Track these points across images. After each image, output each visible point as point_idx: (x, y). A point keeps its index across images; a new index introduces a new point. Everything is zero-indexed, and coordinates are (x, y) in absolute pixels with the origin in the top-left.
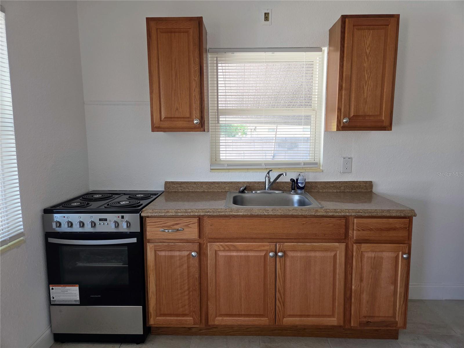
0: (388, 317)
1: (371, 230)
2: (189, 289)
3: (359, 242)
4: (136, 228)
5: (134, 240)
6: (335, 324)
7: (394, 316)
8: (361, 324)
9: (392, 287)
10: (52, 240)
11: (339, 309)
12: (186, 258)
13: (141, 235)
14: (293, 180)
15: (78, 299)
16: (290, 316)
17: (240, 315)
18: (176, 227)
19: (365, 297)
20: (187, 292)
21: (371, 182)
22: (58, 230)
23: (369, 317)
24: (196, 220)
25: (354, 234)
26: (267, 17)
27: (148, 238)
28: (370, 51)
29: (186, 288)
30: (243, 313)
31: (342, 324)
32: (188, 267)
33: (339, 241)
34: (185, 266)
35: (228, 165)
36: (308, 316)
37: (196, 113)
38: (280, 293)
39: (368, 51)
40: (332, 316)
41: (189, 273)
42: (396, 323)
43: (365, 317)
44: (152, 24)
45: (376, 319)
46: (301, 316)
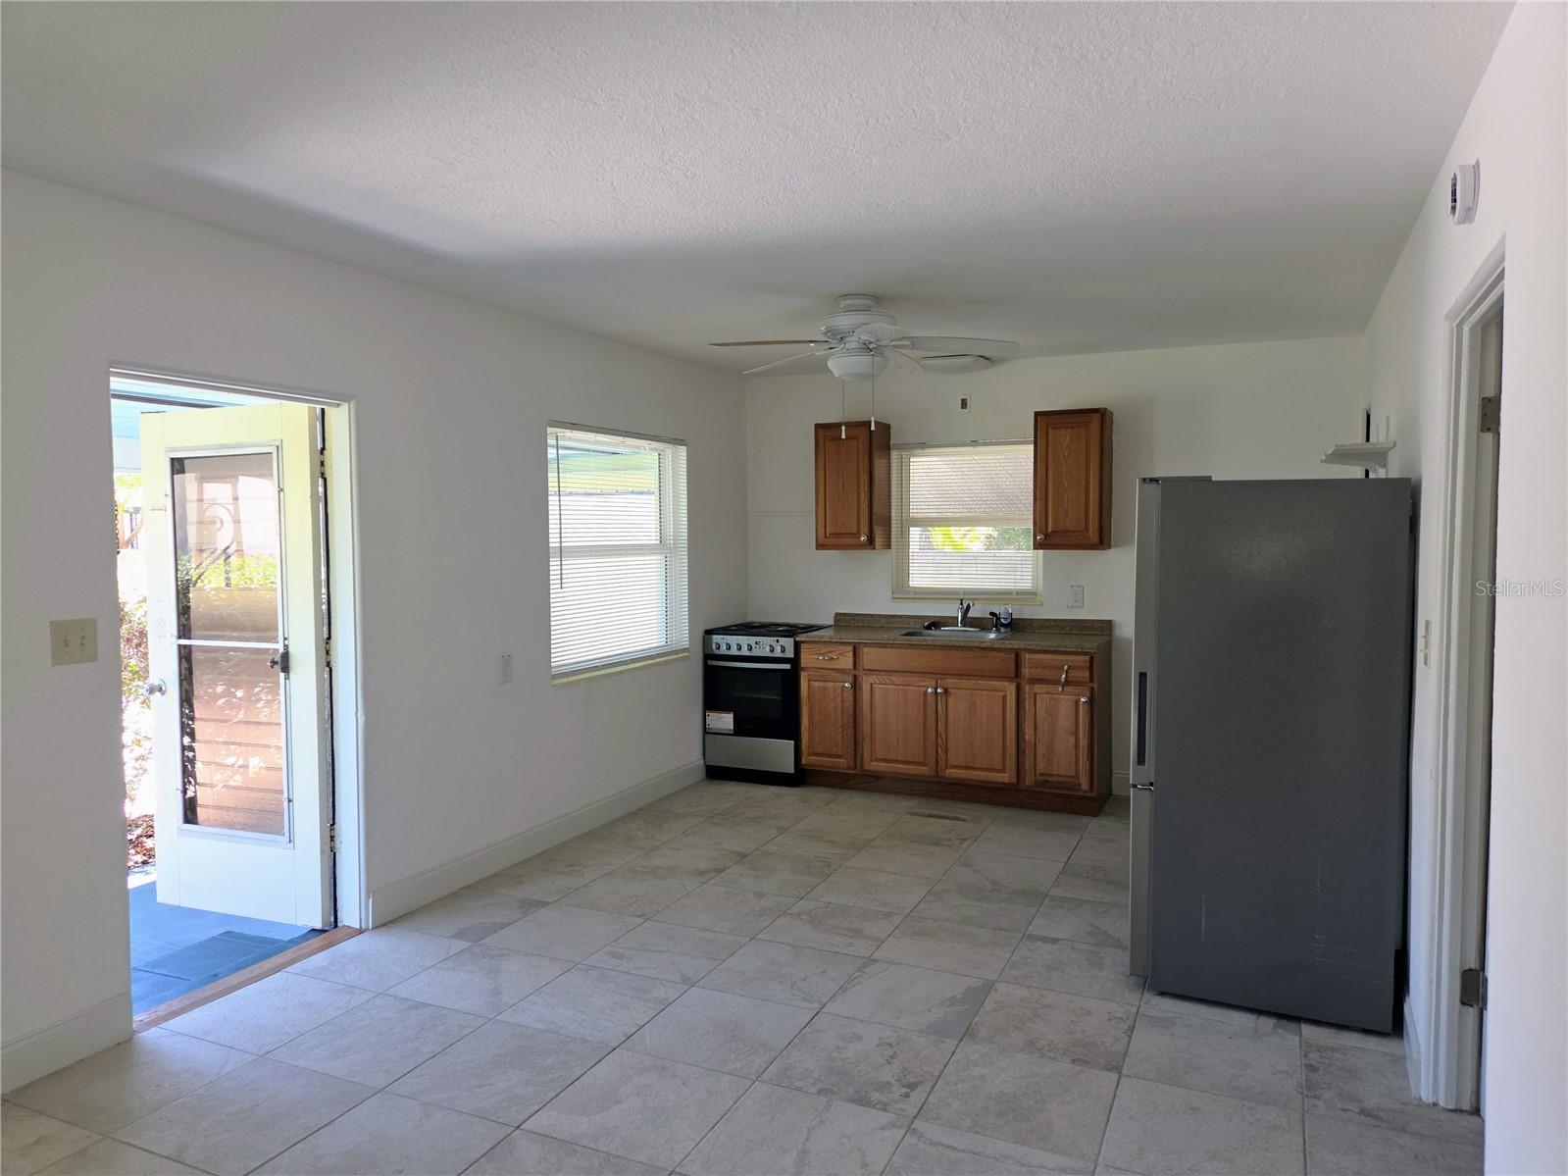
0: (1070, 777)
1: (1045, 668)
2: (842, 727)
3: (1034, 681)
4: (790, 654)
5: (788, 666)
6: (1006, 780)
7: (1077, 776)
8: (1037, 783)
9: (1072, 740)
10: (710, 662)
11: (1011, 763)
12: (840, 691)
13: (795, 661)
14: (992, 614)
15: (732, 728)
16: (955, 767)
17: (897, 762)
18: (831, 655)
19: (1040, 749)
20: (840, 730)
21: (1110, 621)
22: (717, 652)
23: (1047, 775)
24: (851, 648)
25: (1026, 672)
26: (964, 404)
27: (802, 665)
28: (1069, 453)
29: (840, 723)
30: (901, 759)
31: (1014, 780)
32: (843, 701)
33: (1009, 679)
34: (839, 699)
35: (915, 593)
36: (974, 769)
37: (865, 528)
38: (942, 739)
39: (1066, 453)
40: (1003, 770)
41: (843, 707)
42: (1080, 785)
43: (1042, 774)
44: (821, 431)
45: (1055, 779)
46: (967, 768)
